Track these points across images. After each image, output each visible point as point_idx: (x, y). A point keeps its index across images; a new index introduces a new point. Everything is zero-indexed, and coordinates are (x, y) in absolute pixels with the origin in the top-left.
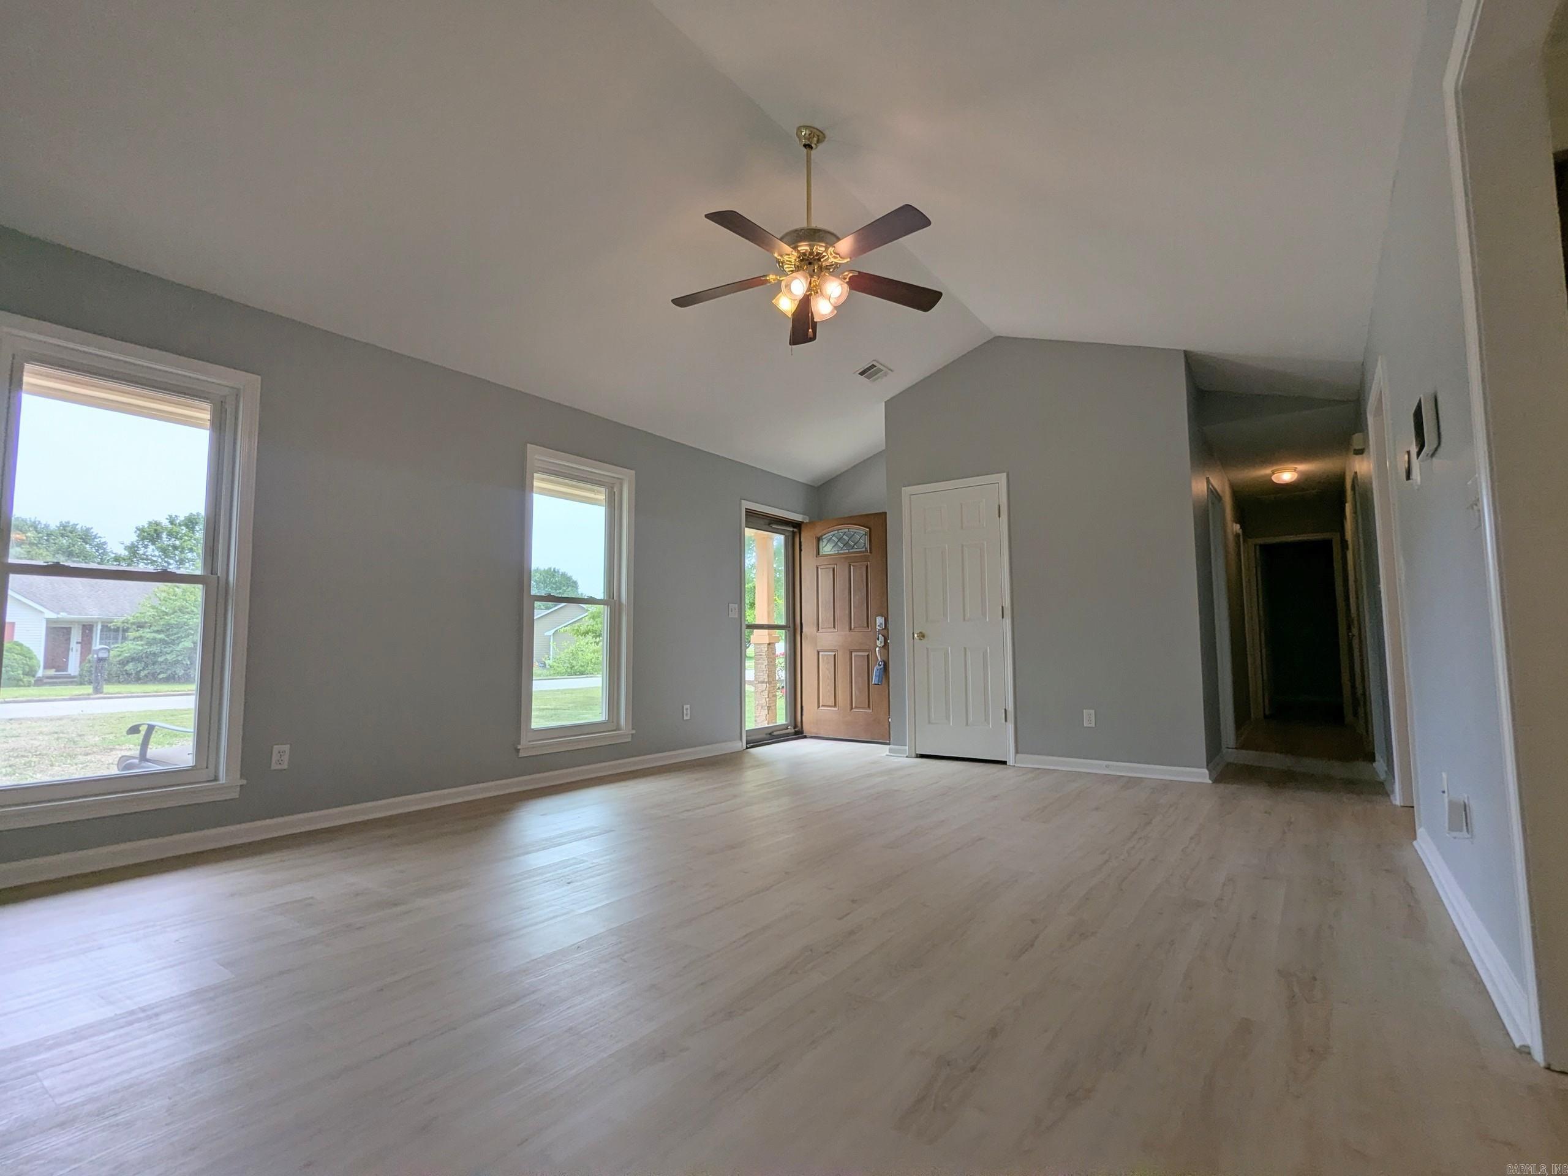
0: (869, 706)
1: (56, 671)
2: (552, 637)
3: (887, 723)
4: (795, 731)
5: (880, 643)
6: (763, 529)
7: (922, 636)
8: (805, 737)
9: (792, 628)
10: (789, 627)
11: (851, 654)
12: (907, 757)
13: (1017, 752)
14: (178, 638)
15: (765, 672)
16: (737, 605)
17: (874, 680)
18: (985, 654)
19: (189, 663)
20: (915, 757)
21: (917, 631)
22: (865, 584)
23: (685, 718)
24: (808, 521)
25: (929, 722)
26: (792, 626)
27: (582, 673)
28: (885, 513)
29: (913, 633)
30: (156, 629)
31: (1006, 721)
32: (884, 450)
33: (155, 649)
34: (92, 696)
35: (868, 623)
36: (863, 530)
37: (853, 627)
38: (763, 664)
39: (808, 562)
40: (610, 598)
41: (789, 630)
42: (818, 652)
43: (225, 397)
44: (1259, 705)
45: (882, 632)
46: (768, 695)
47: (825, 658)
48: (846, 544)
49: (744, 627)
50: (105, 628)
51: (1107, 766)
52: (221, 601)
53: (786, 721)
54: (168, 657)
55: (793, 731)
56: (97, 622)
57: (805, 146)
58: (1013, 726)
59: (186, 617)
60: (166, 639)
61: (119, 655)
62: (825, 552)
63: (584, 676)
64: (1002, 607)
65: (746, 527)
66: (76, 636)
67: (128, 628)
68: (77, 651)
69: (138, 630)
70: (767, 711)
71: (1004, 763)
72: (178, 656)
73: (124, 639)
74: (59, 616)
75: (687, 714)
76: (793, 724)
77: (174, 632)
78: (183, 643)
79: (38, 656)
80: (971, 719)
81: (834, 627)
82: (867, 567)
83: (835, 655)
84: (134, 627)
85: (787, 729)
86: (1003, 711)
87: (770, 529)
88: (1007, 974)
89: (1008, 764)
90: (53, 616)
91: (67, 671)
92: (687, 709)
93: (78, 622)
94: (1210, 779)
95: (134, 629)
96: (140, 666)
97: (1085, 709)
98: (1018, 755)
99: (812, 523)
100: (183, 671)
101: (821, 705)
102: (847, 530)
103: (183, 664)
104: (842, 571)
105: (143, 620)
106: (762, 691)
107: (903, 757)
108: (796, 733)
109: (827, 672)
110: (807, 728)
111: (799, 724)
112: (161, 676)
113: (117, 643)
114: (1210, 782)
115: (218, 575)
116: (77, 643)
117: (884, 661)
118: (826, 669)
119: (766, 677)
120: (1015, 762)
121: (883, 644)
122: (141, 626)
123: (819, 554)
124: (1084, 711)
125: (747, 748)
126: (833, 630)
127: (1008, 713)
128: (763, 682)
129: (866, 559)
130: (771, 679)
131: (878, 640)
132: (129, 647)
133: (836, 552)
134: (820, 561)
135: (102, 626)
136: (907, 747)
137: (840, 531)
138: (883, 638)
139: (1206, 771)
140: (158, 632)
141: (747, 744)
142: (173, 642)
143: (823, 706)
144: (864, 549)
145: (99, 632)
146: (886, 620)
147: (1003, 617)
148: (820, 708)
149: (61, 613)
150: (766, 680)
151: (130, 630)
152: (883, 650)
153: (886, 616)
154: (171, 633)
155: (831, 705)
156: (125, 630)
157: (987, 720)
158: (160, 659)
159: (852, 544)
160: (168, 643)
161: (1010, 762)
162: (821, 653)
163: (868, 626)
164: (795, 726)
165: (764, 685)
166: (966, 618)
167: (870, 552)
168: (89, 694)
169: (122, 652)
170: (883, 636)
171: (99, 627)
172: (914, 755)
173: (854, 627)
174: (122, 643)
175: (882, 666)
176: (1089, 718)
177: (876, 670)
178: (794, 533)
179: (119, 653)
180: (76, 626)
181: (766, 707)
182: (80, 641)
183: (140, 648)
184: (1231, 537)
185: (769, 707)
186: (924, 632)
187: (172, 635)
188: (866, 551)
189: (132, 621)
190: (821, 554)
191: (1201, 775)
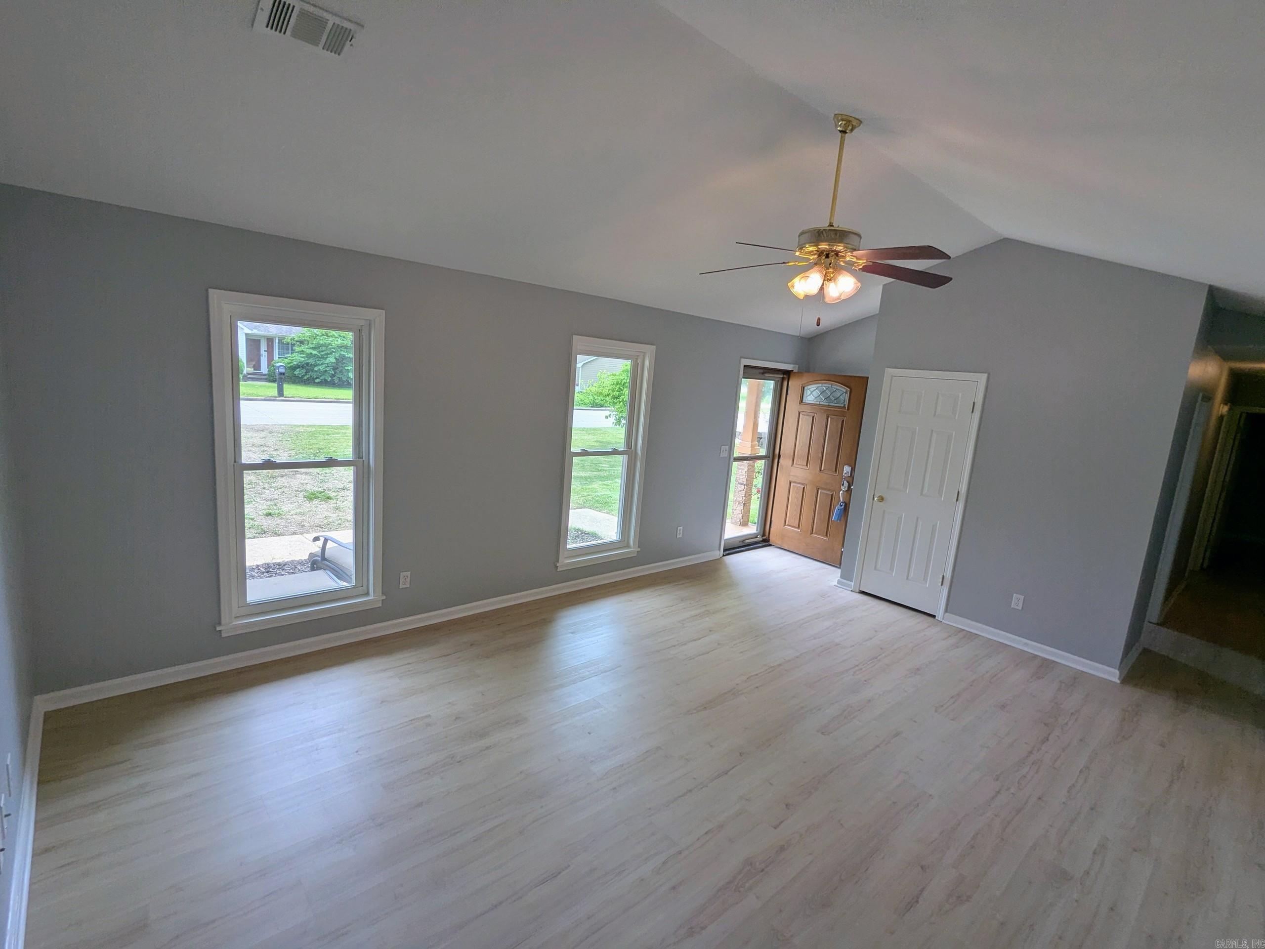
0: (826, 535)
1: (254, 370)
2: (581, 369)
3: (840, 552)
4: (763, 539)
5: (844, 488)
6: (757, 377)
7: (881, 499)
8: (771, 545)
9: (771, 459)
10: (769, 457)
11: (818, 491)
12: (852, 591)
13: (946, 611)
14: (326, 354)
15: (744, 476)
16: (728, 447)
17: (834, 517)
18: (934, 527)
19: (333, 373)
20: (858, 593)
21: (877, 495)
22: (839, 434)
23: (678, 536)
24: (796, 371)
25: (875, 568)
26: (771, 456)
27: (602, 406)
28: (868, 377)
29: (874, 496)
30: (311, 346)
31: (942, 584)
32: (877, 315)
33: (311, 361)
34: (277, 399)
35: (837, 468)
36: (843, 389)
37: (822, 469)
38: (743, 469)
39: (792, 405)
40: (628, 448)
41: (768, 460)
42: (791, 482)
43: (362, 326)
44: (1198, 556)
45: (848, 479)
46: (745, 495)
47: (796, 489)
48: (827, 398)
49: (732, 459)
50: (280, 341)
51: (1026, 644)
52: (366, 476)
53: (757, 531)
54: (320, 367)
55: (761, 539)
56: (275, 337)
57: (841, 131)
58: (947, 589)
59: (330, 339)
60: (318, 354)
61: (290, 363)
62: (808, 400)
63: (604, 408)
64: (958, 492)
65: (743, 378)
66: (264, 347)
67: (294, 344)
68: (265, 356)
69: (300, 346)
70: (742, 507)
71: (934, 616)
72: (326, 367)
73: (293, 351)
74: (253, 332)
75: (679, 534)
76: (762, 533)
77: (324, 349)
78: (329, 358)
79: (242, 359)
80: (912, 575)
81: (807, 465)
82: (843, 421)
83: (804, 488)
84: (298, 343)
85: (757, 537)
86: (941, 576)
87: (763, 377)
88: (892, 933)
89: (936, 618)
90: (249, 332)
91: (260, 370)
92: (680, 530)
93: (264, 336)
94: (1119, 679)
95: (298, 345)
96: (304, 371)
97: (1016, 593)
98: (947, 614)
99: (800, 373)
100: (330, 378)
101: (787, 524)
102: (830, 386)
103: (329, 373)
104: (820, 419)
105: (303, 339)
106: (741, 491)
107: (849, 590)
108: (764, 541)
109: (796, 500)
110: (772, 538)
111: (767, 534)
112: (317, 381)
113: (288, 353)
114: (1119, 682)
115: (364, 459)
116: (265, 351)
117: (845, 502)
118: (795, 497)
119: (745, 480)
120: (943, 619)
121: (846, 489)
122: (302, 342)
123: (802, 402)
124: (1015, 595)
125: (724, 555)
126: (805, 467)
127: (945, 579)
128: (742, 484)
129: (843, 414)
130: (749, 482)
131: (843, 485)
132: (297, 358)
133: (818, 403)
134: (803, 408)
135: (279, 340)
136: (853, 584)
137: (824, 385)
138: (847, 484)
139: (1117, 672)
140: (313, 348)
141: (724, 552)
142: (322, 357)
143: (788, 525)
144: (843, 405)
145: (277, 344)
146: (853, 470)
147: (957, 500)
148: (786, 526)
149: (254, 330)
150: (745, 483)
151: (296, 346)
152: (845, 493)
153: (853, 466)
154: (321, 350)
155: (794, 525)
156: (293, 345)
157: (925, 579)
158: (316, 369)
159: (833, 399)
160: (320, 357)
161: (939, 617)
162: (792, 484)
163: (836, 471)
164: (764, 535)
165: (743, 486)
166: (924, 493)
167: (848, 409)
168: (275, 397)
169: (292, 360)
170: (848, 482)
171: (277, 341)
172: (858, 591)
173: (824, 469)
174: (291, 354)
175: (843, 507)
176: (1017, 601)
177: (837, 509)
178: (783, 379)
179: (290, 361)
180: (263, 339)
181: (742, 504)
182: (266, 349)
183: (303, 359)
184: (1213, 421)
185: (744, 504)
186: (884, 496)
187: (322, 351)
188: (844, 407)
189: (296, 339)
190: (804, 401)
191: (1113, 675)
